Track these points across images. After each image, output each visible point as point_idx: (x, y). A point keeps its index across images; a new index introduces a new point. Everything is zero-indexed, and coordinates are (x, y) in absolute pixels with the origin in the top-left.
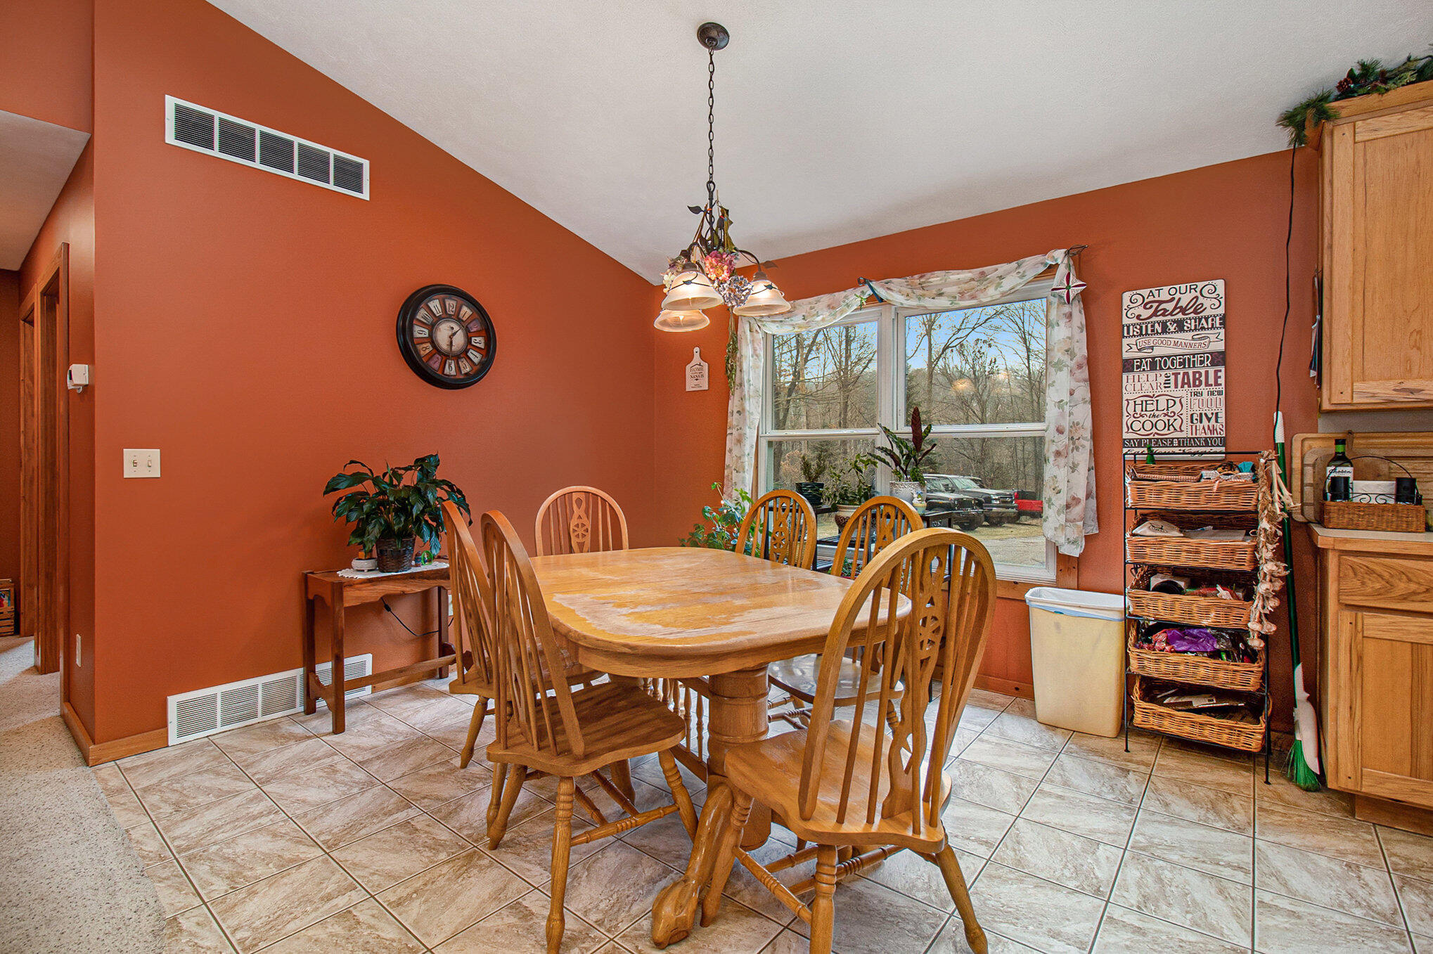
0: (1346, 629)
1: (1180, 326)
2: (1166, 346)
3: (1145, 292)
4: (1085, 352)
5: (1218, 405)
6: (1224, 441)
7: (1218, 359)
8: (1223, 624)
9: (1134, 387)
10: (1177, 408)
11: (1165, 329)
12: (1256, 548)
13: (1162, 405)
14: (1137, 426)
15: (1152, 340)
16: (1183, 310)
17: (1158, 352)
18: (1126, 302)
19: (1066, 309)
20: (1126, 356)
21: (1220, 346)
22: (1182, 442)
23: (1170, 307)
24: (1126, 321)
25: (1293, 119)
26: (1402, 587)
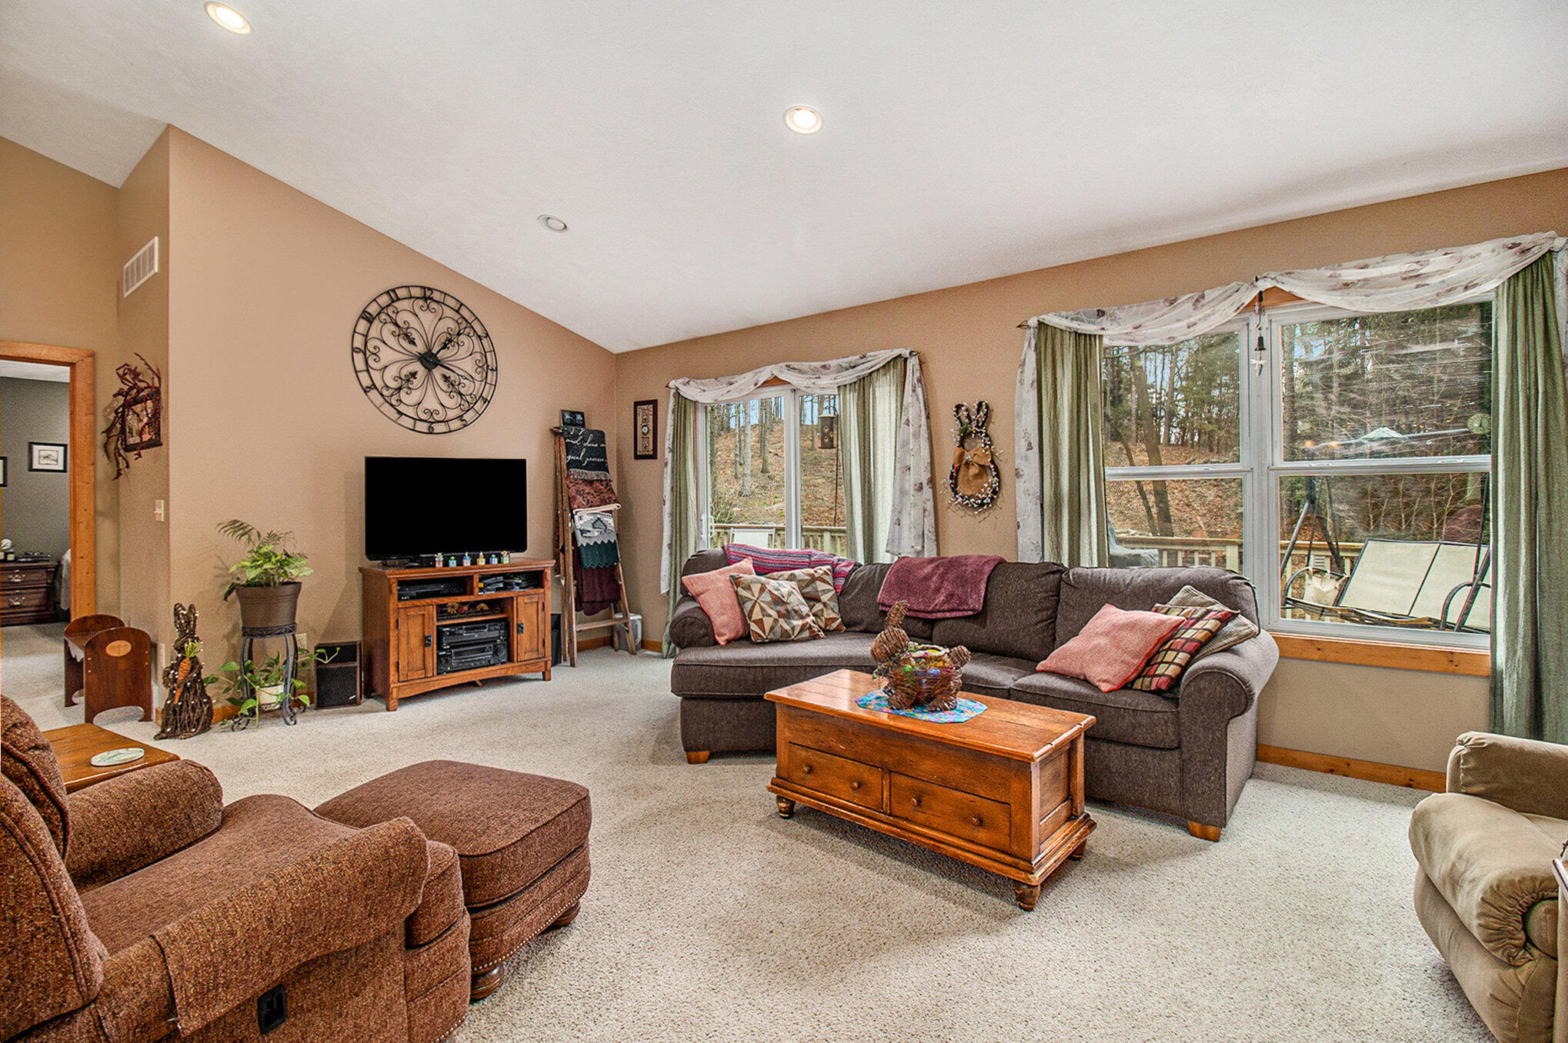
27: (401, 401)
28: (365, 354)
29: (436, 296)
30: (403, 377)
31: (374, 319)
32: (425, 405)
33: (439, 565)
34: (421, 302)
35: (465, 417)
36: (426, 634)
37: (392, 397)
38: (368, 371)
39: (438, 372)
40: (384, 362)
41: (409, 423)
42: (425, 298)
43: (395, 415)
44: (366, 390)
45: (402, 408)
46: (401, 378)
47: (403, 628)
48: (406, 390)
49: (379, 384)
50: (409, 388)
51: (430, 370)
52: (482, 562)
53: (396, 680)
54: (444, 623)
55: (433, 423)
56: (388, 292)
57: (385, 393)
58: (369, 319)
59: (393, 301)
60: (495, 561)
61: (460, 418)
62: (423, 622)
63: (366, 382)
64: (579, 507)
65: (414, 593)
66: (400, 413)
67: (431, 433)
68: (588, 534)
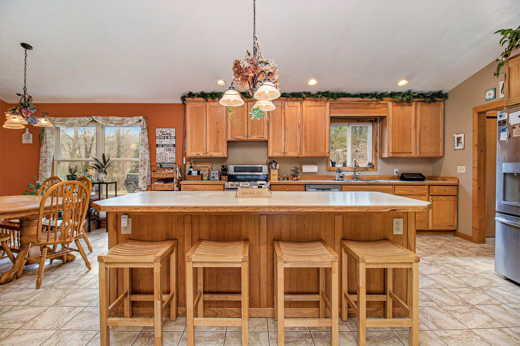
1: (167, 138)
2: (165, 142)
3: (161, 129)
4: (148, 142)
5: (174, 156)
6: (175, 163)
7: (174, 146)
9: (159, 150)
10: (167, 156)
11: (164, 138)
12: (173, 185)
13: (164, 155)
14: (159, 160)
15: (162, 140)
16: (168, 134)
17: (163, 143)
19: (143, 131)
20: (157, 143)
21: (174, 143)
22: (168, 163)
23: (165, 133)
24: (157, 135)
25: (182, 98)
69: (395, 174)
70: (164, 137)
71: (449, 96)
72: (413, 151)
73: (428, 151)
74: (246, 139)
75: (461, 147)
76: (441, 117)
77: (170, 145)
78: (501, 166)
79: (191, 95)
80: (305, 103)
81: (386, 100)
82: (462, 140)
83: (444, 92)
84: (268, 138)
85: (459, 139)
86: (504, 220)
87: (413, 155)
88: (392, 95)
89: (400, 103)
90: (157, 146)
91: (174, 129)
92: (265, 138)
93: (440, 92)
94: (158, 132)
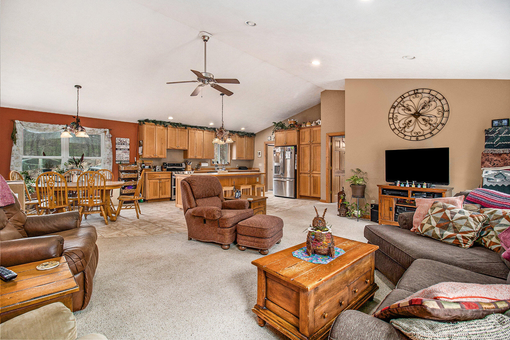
0: (148, 181)
1: (124, 145)
2: (122, 147)
3: (119, 138)
4: (112, 146)
5: (128, 156)
6: (129, 161)
7: (129, 150)
8: (134, 184)
9: (118, 152)
10: (123, 156)
11: (122, 145)
12: (138, 175)
13: (121, 156)
14: (118, 158)
15: (120, 146)
16: (124, 142)
17: (121, 148)
18: (116, 139)
19: (109, 139)
20: (116, 148)
21: (129, 148)
22: (124, 161)
23: (123, 141)
24: (116, 142)
25: (140, 121)
26: (153, 177)
27: (405, 131)
28: (393, 119)
29: (420, 91)
30: (406, 123)
31: (396, 107)
32: (415, 131)
33: (398, 185)
34: (414, 96)
35: (432, 132)
36: (390, 207)
37: (402, 131)
38: (394, 124)
39: (420, 119)
40: (399, 119)
41: (409, 138)
42: (415, 94)
43: (403, 136)
44: (393, 130)
45: (406, 134)
46: (405, 124)
47: (383, 204)
48: (408, 127)
49: (397, 127)
50: (408, 126)
51: (417, 118)
52: (413, 186)
53: (380, 218)
54: (399, 205)
55: (418, 137)
56: (401, 97)
57: (400, 130)
58: (394, 107)
59: (403, 99)
60: (419, 186)
61: (431, 133)
62: (389, 202)
63: (393, 127)
64: (485, 167)
65: (390, 193)
66: (405, 135)
67: (417, 140)
68: (491, 181)
69: (237, 167)
70: (122, 143)
71: (256, 135)
72: (244, 157)
73: (249, 157)
74: (177, 148)
75: (260, 156)
76: (253, 143)
77: (126, 149)
78: (274, 164)
79: (147, 121)
80: (205, 132)
81: (236, 134)
82: (261, 154)
83: (254, 133)
84: (188, 149)
85: (259, 153)
86: (275, 179)
87: (244, 159)
88: (238, 132)
89: (241, 136)
90: (117, 149)
91: (129, 139)
92: (187, 149)
93: (253, 133)
94: (118, 140)
